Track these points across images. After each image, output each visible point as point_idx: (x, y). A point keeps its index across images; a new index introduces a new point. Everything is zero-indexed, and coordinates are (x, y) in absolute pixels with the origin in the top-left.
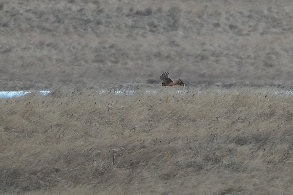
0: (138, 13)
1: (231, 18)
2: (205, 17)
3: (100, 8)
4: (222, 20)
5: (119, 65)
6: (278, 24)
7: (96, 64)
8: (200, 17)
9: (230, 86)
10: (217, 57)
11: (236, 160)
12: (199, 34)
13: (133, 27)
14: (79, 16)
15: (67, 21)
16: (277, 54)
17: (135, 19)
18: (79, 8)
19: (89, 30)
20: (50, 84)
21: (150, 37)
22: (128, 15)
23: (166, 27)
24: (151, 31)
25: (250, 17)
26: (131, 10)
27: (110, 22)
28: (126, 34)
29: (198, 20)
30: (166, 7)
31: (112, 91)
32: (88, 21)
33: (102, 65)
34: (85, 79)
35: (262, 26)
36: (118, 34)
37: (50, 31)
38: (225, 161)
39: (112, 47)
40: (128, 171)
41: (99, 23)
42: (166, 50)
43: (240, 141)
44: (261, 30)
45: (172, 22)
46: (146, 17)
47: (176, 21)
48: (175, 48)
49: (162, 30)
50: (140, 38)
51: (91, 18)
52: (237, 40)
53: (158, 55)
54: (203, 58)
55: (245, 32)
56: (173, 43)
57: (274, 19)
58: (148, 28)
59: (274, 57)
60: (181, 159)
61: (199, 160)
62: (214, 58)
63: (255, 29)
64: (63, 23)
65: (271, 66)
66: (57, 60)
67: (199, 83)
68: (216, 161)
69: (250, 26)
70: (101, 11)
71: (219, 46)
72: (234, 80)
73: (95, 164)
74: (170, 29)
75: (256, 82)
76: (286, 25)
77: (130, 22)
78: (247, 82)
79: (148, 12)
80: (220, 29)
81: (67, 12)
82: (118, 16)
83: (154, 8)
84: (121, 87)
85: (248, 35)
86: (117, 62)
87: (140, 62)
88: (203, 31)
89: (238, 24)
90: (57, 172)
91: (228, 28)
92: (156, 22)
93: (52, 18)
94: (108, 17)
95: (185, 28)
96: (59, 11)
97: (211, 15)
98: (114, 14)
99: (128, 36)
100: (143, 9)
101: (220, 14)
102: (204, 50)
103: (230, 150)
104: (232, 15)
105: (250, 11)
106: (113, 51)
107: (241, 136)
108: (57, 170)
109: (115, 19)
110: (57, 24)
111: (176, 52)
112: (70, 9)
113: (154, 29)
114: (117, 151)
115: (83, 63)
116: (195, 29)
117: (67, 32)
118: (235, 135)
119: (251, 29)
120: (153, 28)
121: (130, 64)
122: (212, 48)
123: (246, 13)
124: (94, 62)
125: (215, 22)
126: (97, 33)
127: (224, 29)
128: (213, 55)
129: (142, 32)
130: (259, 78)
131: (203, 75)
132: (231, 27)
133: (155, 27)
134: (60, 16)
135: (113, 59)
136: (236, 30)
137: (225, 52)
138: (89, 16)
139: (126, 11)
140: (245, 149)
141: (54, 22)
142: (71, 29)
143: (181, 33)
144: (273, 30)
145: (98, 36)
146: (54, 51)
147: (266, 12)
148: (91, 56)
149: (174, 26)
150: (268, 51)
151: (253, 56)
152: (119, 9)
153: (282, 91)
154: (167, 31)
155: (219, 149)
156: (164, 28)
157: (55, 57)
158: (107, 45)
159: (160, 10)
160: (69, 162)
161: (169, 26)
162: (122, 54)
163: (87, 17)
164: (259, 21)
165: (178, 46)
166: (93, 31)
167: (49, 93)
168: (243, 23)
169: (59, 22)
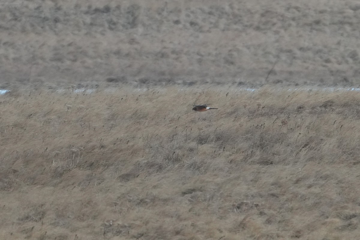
0: (97, 10)
1: (192, 15)
2: (165, 13)
3: (59, 5)
4: (183, 17)
5: (78, 63)
6: (240, 20)
7: (54, 63)
8: (160, 14)
9: (191, 84)
10: (177, 54)
11: (197, 159)
12: (159, 31)
13: (91, 24)
14: (36, 14)
15: (24, 19)
16: (238, 51)
17: (94, 16)
18: (36, 6)
19: (47, 28)
20: (7, 84)
21: (110, 34)
22: (87, 13)
23: (125, 24)
24: (111, 29)
25: (210, 13)
26: (90, 7)
27: (68, 20)
28: (84, 31)
29: (157, 16)
30: (126, 4)
31: (71, 90)
32: (45, 19)
33: (59, 64)
34: (43, 78)
35: (223, 23)
36: (76, 32)
37: (7, 29)
38: (187, 162)
39: (70, 45)
40: (88, 172)
41: (56, 21)
42: (126, 48)
43: (202, 140)
44: (222, 26)
45: (131, 19)
46: (105, 14)
47: (135, 19)
48: (136, 46)
49: (121, 28)
50: (99, 36)
51: (48, 15)
52: (197, 37)
53: (118, 53)
54: (163, 55)
55: (206, 29)
56: (132, 41)
57: (235, 16)
58: (107, 25)
59: (235, 54)
60: (142, 159)
61: (159, 160)
62: (174, 56)
63: (216, 26)
64: (20, 21)
65: (232, 63)
66: (14, 59)
67: (160, 81)
68: (177, 160)
69: (211, 23)
70: (59, 9)
71: (179, 44)
72: (195, 78)
73: (54, 164)
74: (129, 26)
75: (217, 79)
76: (248, 22)
77: (88, 19)
78: (208, 80)
79: (107, 9)
80: (180, 26)
81: (24, 10)
82: (76, 14)
83: (113, 5)
84: (80, 86)
85: (209, 31)
86: (75, 61)
87: (99, 60)
88: (164, 28)
89: (199, 21)
90: (14, 173)
91: (188, 25)
92: (115, 20)
93: (9, 16)
94: (66, 14)
95: (144, 25)
96: (16, 8)
97: (171, 12)
98: (72, 11)
99: (86, 34)
100: (101, 6)
101: (180, 11)
102: (165, 48)
103: (191, 150)
104: (192, 12)
105: (211, 7)
106: (71, 49)
107: (202, 134)
108: (15, 171)
109: (73, 17)
110: (13, 22)
111: (136, 49)
112: (27, 7)
113: (113, 27)
114: (76, 151)
115: (40, 62)
116: (154, 27)
117: (24, 31)
118: (195, 133)
119: (212, 25)
120: (112, 25)
121: (89, 62)
122: (171, 46)
123: (206, 9)
124: (52, 60)
125: (175, 18)
126: (55, 31)
127: (184, 26)
128: (173, 52)
129: (101, 29)
130: (221, 75)
131: (163, 74)
132: (192, 24)
133: (114, 24)
134: (17, 14)
135: (71, 57)
136: (197, 27)
137: (186, 50)
138: (47, 13)
139: (84, 8)
140: (206, 148)
141: (11, 20)
142: (29, 28)
143: (140, 29)
144: (235, 27)
145: (56, 34)
146: (11, 51)
147: (227, 8)
148: (49, 54)
149: (133, 24)
150: (230, 48)
151: (214, 53)
152: (77, 6)
154: (127, 29)
155: (180, 148)
156: (123, 26)
157: (12, 56)
158: (65, 43)
159: (118, 7)
160: (27, 162)
161: (129, 23)
162: (81, 52)
163: (44, 14)
164: (220, 17)
165: (138, 43)
166: (51, 29)
167: (6, 93)
168: (204, 20)
169: (16, 19)
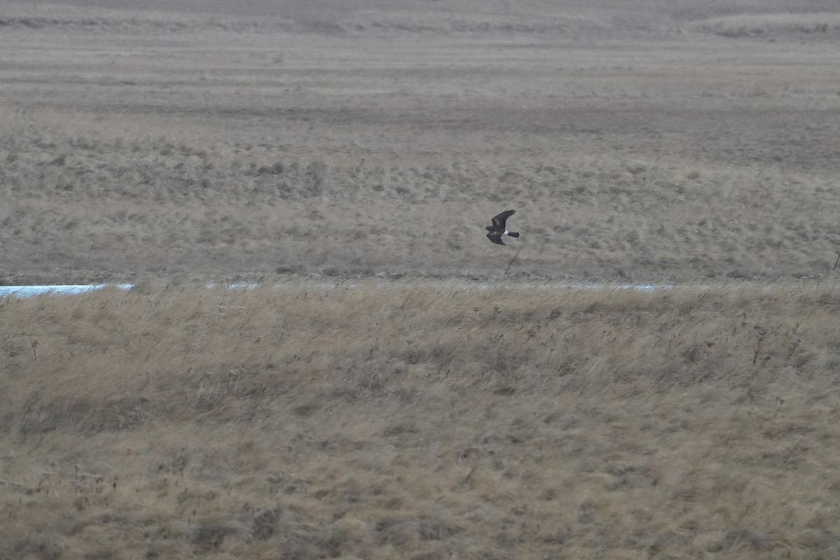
0: (263, 170)
1: (400, 178)
2: (361, 176)
3: (208, 163)
4: (386, 180)
5: (237, 246)
6: (468, 186)
7: (201, 245)
8: (353, 176)
9: (398, 277)
10: (378, 234)
11: (407, 385)
12: (352, 201)
13: (255, 190)
14: (175, 175)
15: (158, 182)
16: (467, 230)
17: (259, 178)
18: (177, 163)
19: (192, 195)
20: (133, 275)
21: (281, 204)
22: (249, 174)
23: (304, 190)
24: (283, 197)
25: (426, 176)
26: (253, 166)
27: (222, 184)
28: (244, 200)
29: (351, 181)
30: (305, 162)
31: (225, 284)
32: (189, 182)
33: (210, 247)
34: (184, 267)
35: (445, 188)
36: (234, 202)
37: (135, 196)
38: (391, 388)
39: (225, 219)
40: (248, 401)
41: (205, 184)
42: (304, 224)
43: (413, 358)
44: (442, 195)
45: (312, 182)
46: (275, 176)
47: (318, 182)
48: (318, 222)
49: (298, 195)
50: (265, 206)
51: (193, 177)
52: (408, 210)
53: (293, 232)
54: (358, 236)
55: (421, 198)
56: (314, 215)
57: (463, 180)
58: (278, 193)
59: (462, 234)
60: (327, 386)
61: (352, 386)
62: (374, 237)
63: (435, 194)
64: (153, 185)
65: (458, 248)
66: (143, 240)
67: (354, 272)
68: (376, 387)
69: (427, 190)
70: (209, 167)
71: (382, 219)
72: (402, 269)
73: (201, 391)
74: (309, 194)
75: (436, 271)
76: (480, 188)
77: (251, 183)
78: (423, 272)
79: (278, 169)
80: (383, 194)
81: (159, 169)
82: (233, 175)
83: (287, 163)
84: (237, 279)
85: (424, 202)
86: (231, 242)
87: (267, 242)
88: (359, 196)
89: (410, 187)
90: (143, 403)
91: (394, 192)
92: (289, 184)
93: (137, 178)
94: (219, 175)
95: (332, 192)
96: (146, 166)
97: (370, 173)
98: (228, 172)
99: (248, 204)
100: (270, 165)
101: (383, 172)
102: (360, 225)
103: (398, 372)
104: (401, 174)
105: (428, 168)
106: (227, 226)
107: (414, 350)
108: (144, 401)
109: (229, 179)
110: (143, 186)
111: (319, 227)
112: (163, 165)
113: (286, 194)
115: (181, 242)
116: (346, 195)
117: (158, 198)
118: (403, 348)
119: (429, 194)
120: (286, 192)
121: (252, 244)
122: (371, 222)
123: (422, 170)
124: (199, 241)
125: (376, 183)
126: (203, 199)
127: (389, 194)
128: (373, 231)
129: (269, 198)
130: (442, 265)
131: (357, 262)
132: (400, 190)
133: (288, 190)
134: (149, 174)
135: (227, 238)
136: (408, 196)
137: (391, 228)
138: (191, 174)
139: (245, 167)
140: (420, 369)
141: (140, 183)
142: (165, 194)
143: (326, 199)
144: (462, 195)
145: (204, 203)
146: (139, 226)
147: (450, 170)
148: (195, 233)
149: (315, 190)
150: (454, 226)
151: (431, 232)
152: (236, 165)
153: (474, 284)
154: (306, 197)
155: (381, 369)
156: (301, 193)
157: (141, 235)
158: (217, 217)
159: (295, 166)
160: (161, 388)
161: (309, 189)
162: (240, 231)
163: (188, 175)
164: (441, 182)
165: (322, 218)
166: (197, 195)
167: (132, 288)
168: (417, 185)
169: (147, 183)
